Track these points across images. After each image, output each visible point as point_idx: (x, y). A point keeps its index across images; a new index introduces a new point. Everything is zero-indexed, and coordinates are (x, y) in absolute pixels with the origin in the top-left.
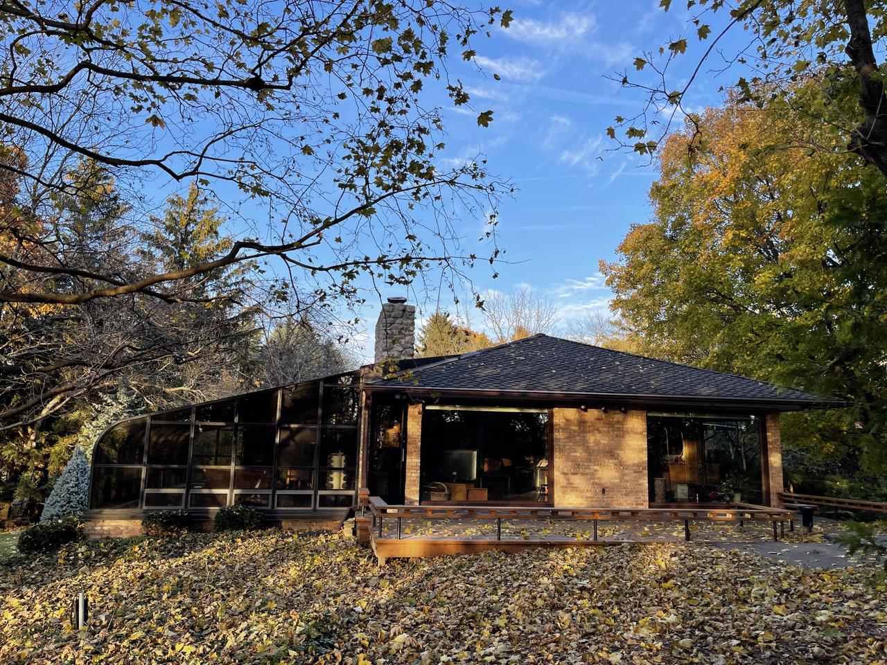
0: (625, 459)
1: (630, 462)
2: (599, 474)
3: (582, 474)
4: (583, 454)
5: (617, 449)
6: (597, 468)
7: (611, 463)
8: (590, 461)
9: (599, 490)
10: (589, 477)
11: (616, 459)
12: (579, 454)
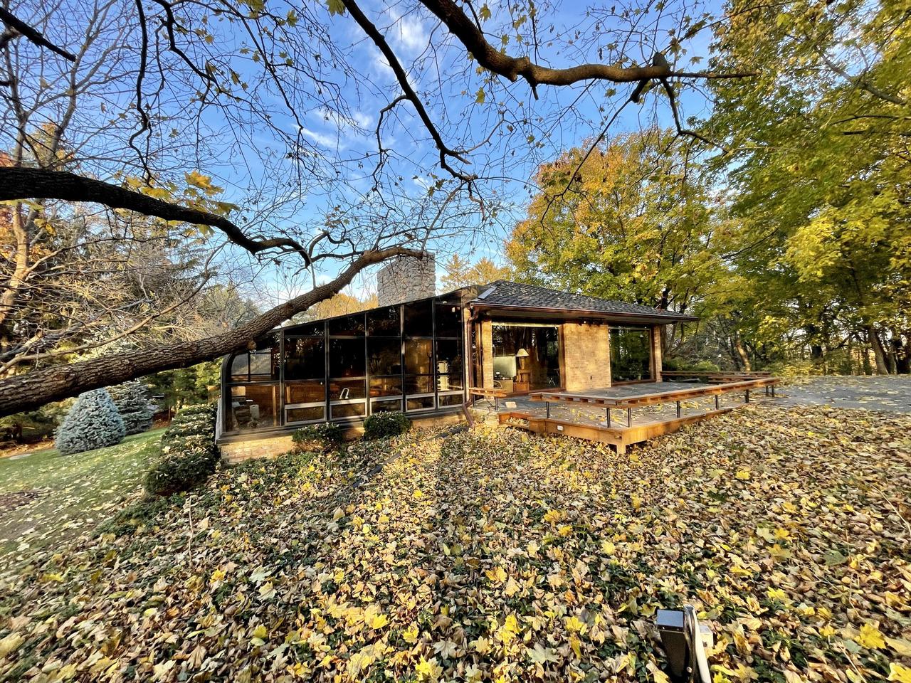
0: (598, 358)
1: (601, 358)
2: (588, 367)
3: (580, 368)
4: (580, 354)
5: (595, 350)
6: (586, 363)
7: (593, 360)
8: (583, 359)
9: (588, 377)
10: (584, 369)
11: (595, 357)
12: (577, 355)
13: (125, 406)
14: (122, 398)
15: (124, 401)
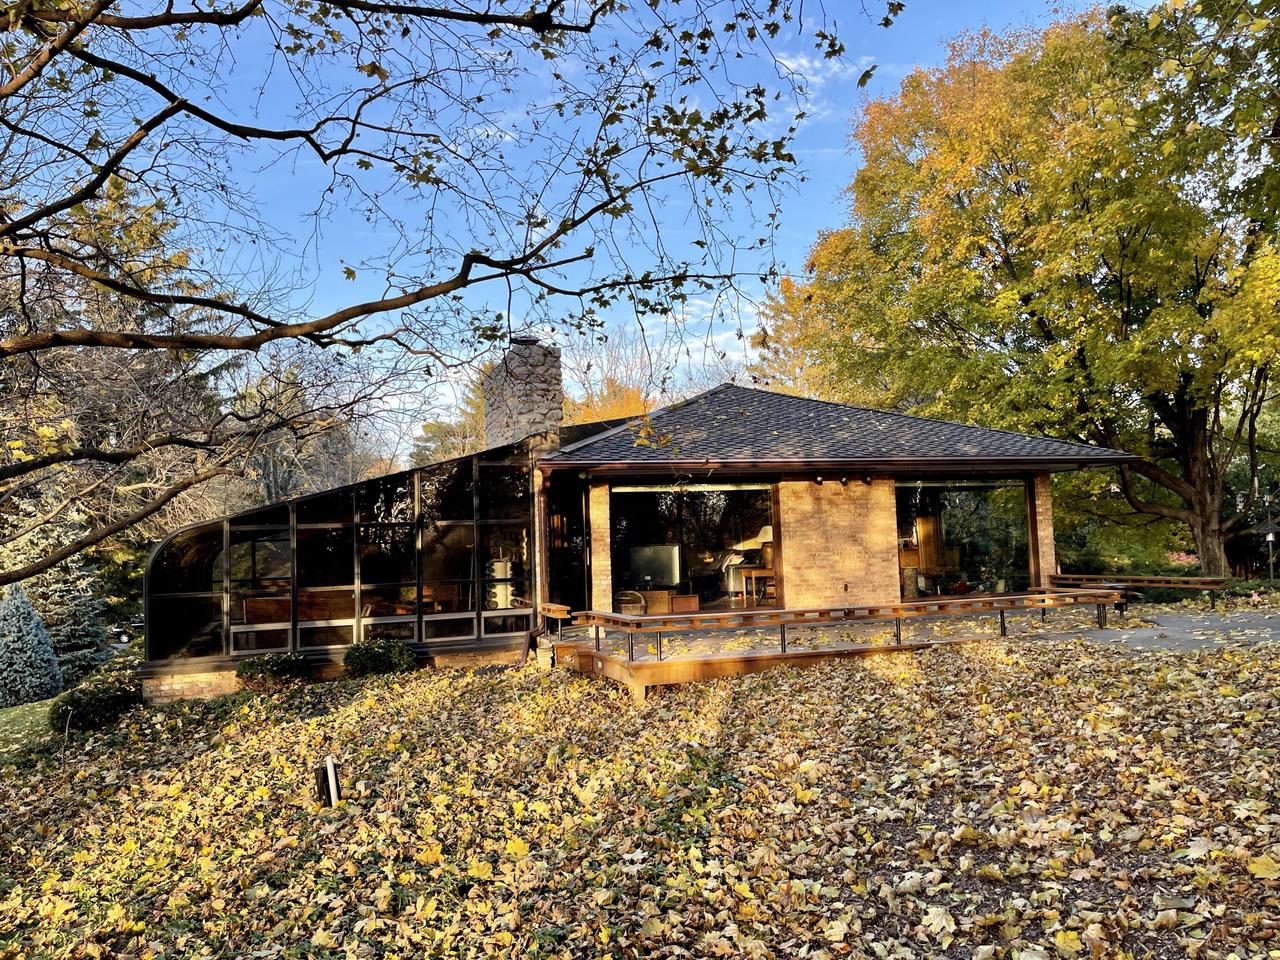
0: (869, 545)
1: (877, 548)
2: (840, 566)
3: (819, 567)
4: (820, 540)
5: (860, 532)
6: (837, 558)
7: (852, 550)
8: (827, 549)
9: (841, 587)
10: (827, 570)
11: (860, 545)
12: (815, 540)
13: (69, 638)
14: (63, 622)
15: (65, 629)
